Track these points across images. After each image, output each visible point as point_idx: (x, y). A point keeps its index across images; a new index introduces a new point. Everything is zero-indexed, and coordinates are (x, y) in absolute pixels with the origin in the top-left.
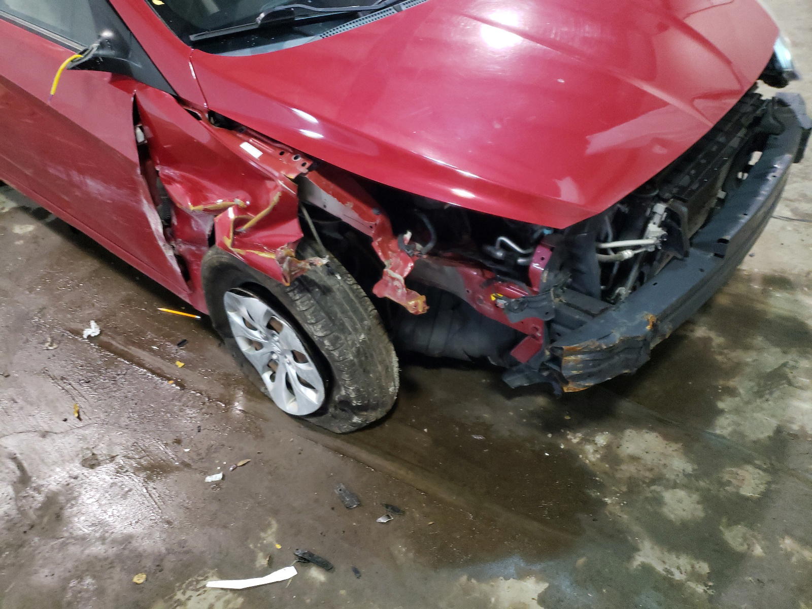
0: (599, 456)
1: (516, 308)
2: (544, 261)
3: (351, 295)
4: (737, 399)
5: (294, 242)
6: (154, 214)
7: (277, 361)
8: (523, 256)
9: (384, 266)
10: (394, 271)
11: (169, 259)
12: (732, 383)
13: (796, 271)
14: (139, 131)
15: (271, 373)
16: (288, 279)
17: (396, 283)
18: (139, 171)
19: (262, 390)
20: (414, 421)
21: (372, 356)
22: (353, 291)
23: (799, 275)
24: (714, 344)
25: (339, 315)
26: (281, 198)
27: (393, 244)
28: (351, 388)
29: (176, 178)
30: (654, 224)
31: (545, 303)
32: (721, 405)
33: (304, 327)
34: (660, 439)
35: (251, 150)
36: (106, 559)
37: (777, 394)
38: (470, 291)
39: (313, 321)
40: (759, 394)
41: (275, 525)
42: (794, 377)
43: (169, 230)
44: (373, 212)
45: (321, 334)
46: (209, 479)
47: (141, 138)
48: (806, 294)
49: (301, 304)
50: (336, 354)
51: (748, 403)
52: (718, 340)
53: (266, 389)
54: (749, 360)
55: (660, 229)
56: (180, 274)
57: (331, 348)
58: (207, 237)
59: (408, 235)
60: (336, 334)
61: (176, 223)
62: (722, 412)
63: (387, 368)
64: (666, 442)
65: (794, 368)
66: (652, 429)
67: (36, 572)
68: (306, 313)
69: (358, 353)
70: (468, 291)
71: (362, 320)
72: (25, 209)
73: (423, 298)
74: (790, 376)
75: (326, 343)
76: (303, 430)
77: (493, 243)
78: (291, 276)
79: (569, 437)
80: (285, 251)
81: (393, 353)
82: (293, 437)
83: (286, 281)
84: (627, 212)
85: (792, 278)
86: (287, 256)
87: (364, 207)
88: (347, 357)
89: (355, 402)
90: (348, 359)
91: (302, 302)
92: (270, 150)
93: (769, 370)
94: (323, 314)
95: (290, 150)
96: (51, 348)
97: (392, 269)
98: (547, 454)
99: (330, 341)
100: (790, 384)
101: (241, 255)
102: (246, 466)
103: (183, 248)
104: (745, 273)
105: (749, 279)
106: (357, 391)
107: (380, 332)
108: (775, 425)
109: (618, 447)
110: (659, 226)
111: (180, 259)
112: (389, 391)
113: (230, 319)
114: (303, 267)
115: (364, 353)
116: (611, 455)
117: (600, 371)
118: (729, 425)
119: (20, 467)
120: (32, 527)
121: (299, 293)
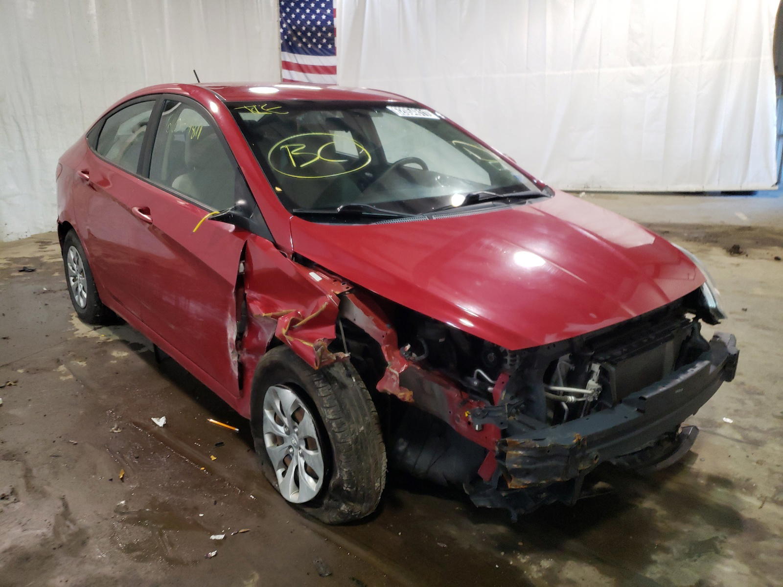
0: (540, 575)
1: (479, 414)
2: (504, 384)
3: (361, 395)
4: (670, 556)
5: (329, 340)
6: (233, 325)
7: (291, 455)
8: (492, 385)
9: (386, 365)
10: (394, 369)
11: (232, 364)
12: (667, 544)
13: (738, 476)
14: (242, 265)
15: (283, 470)
16: (318, 364)
17: (394, 377)
18: (233, 291)
19: (274, 483)
20: (392, 526)
21: (367, 448)
22: (363, 394)
23: (740, 479)
24: (658, 514)
25: (348, 406)
26: (327, 306)
27: (397, 353)
28: (345, 470)
29: (258, 299)
30: (593, 380)
31: (501, 414)
32: (654, 557)
33: (319, 410)
34: (597, 572)
35: (315, 277)
36: (112, 578)
37: (703, 557)
38: (452, 413)
39: (328, 406)
40: (690, 555)
41: (257, 577)
42: (722, 548)
43: (239, 342)
44: (388, 326)
45: (331, 417)
46: (213, 537)
47: (242, 269)
48: (743, 493)
49: (322, 393)
50: (339, 436)
51: (678, 560)
52: (661, 512)
53: (277, 483)
54: (686, 530)
55: (597, 384)
56: (237, 378)
57: (336, 430)
58: (267, 345)
59: (408, 347)
60: (342, 420)
61: (246, 336)
62: (654, 562)
63: (377, 463)
64: (600, 575)
65: (722, 542)
66: (591, 564)
67: (54, 577)
68: (324, 399)
69: (356, 441)
70: (450, 412)
71: (364, 415)
72: (125, 342)
73: (411, 393)
74: (719, 547)
75: (334, 425)
76: (299, 517)
77: (471, 375)
78: (321, 363)
79: (519, 557)
80: (321, 342)
81: (384, 454)
82: (289, 520)
83: (317, 365)
84: (573, 370)
85: (733, 480)
86: (321, 345)
87: (381, 323)
88: (347, 441)
89: (345, 485)
90: (348, 443)
91: (322, 390)
92: (328, 278)
93: (700, 540)
94: (336, 402)
95: (341, 280)
96: (115, 431)
97: (392, 368)
98: (497, 566)
99: (337, 425)
100: (717, 552)
101: (290, 341)
102: (247, 533)
103: (245, 356)
104: (694, 470)
105: (697, 475)
106: (349, 473)
107: (376, 429)
108: (698, 579)
109: (559, 572)
110: (596, 383)
111: (241, 366)
112: (374, 486)
113: (264, 417)
114: (331, 357)
115: (360, 442)
116: (551, 576)
117: (535, 469)
118: (658, 572)
119: (66, 505)
120: (61, 546)
121: (322, 383)
